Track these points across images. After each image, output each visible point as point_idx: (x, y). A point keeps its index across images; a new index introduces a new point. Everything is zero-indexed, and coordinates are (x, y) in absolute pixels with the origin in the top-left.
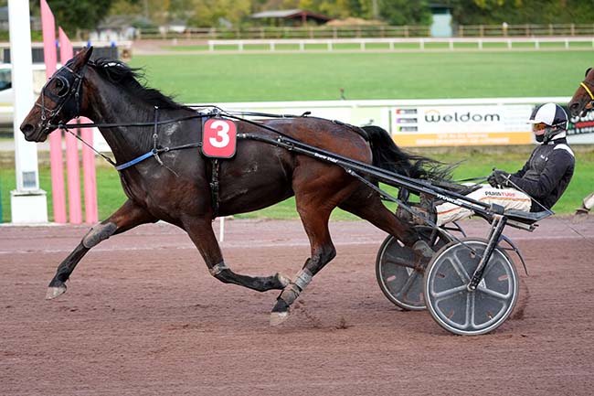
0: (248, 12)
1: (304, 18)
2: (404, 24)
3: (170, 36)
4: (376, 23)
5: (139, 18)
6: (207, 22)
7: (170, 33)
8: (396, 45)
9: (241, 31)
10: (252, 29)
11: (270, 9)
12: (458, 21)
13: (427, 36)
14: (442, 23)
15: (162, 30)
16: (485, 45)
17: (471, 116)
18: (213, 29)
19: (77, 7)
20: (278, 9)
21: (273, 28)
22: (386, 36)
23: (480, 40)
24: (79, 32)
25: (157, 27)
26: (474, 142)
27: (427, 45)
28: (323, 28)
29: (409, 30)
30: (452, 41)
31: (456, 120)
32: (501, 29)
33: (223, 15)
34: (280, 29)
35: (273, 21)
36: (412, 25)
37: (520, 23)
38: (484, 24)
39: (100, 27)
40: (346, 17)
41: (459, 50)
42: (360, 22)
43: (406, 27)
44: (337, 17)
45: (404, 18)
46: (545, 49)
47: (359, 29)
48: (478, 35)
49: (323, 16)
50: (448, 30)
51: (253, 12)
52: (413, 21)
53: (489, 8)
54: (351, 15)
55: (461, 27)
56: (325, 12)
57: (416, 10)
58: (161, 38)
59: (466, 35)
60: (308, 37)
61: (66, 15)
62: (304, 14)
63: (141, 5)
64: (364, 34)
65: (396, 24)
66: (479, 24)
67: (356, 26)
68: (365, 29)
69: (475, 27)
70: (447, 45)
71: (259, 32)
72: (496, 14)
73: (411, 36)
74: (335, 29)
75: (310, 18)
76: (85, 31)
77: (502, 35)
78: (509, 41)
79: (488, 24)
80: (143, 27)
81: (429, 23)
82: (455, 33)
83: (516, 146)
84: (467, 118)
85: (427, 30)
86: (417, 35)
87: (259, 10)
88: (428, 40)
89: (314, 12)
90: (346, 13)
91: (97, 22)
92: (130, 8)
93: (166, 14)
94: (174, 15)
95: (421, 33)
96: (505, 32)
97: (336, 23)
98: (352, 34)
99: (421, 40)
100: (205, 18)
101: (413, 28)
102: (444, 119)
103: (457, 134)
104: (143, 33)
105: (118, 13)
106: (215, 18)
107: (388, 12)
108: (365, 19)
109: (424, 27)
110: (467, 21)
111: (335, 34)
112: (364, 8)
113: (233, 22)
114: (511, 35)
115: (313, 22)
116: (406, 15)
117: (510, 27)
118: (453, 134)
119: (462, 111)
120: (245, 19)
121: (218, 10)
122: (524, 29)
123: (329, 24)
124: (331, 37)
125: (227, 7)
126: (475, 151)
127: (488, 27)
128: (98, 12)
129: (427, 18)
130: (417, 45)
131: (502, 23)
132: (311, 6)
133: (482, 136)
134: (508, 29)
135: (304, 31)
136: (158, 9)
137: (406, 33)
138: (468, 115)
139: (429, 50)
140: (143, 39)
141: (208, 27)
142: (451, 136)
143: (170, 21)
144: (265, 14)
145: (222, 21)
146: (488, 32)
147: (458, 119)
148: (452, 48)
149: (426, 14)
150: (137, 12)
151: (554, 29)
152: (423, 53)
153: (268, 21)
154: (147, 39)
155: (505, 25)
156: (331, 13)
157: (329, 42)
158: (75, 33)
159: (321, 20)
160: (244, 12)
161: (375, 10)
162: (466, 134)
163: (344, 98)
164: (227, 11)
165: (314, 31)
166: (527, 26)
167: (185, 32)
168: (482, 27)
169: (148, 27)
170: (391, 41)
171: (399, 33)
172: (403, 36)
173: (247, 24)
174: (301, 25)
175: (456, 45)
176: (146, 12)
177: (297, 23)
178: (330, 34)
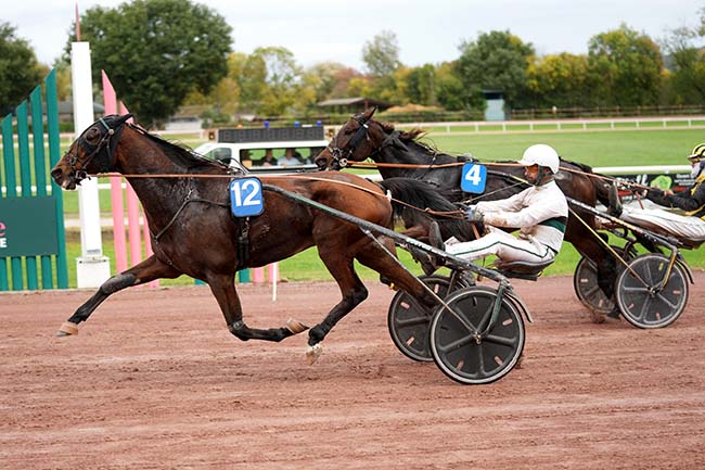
0: (314, 100)
1: (366, 104)
2: (462, 108)
4: (434, 108)
5: (210, 108)
6: (275, 111)
7: (240, 121)
8: (452, 128)
11: (333, 98)
12: (511, 106)
13: (481, 119)
14: (495, 107)
16: (535, 127)
18: (281, 117)
19: (154, 100)
20: (342, 97)
21: (337, 115)
22: (443, 120)
23: (531, 123)
24: (155, 121)
27: (481, 128)
28: (384, 114)
29: (464, 115)
30: (504, 123)
32: (551, 113)
33: (290, 104)
34: (343, 115)
35: (337, 108)
36: (467, 109)
37: (568, 107)
38: (535, 108)
39: (175, 117)
40: (407, 104)
41: (511, 132)
42: (419, 108)
43: (462, 112)
44: (399, 104)
45: (462, 104)
46: (591, 130)
47: (418, 114)
48: (529, 118)
49: (384, 102)
50: (502, 114)
51: (318, 101)
52: (469, 106)
53: (542, 92)
54: (412, 102)
55: (514, 111)
56: (386, 99)
57: (472, 95)
59: (518, 119)
62: (366, 101)
64: (423, 119)
65: (454, 109)
66: (530, 108)
67: (415, 111)
68: (423, 114)
69: (526, 111)
70: (500, 127)
72: (547, 98)
73: (466, 120)
75: (371, 104)
76: (161, 121)
77: (553, 118)
78: (559, 122)
79: (539, 108)
81: (482, 108)
82: (507, 117)
85: (482, 114)
86: (472, 119)
87: (324, 99)
88: (482, 123)
89: (373, 98)
90: (407, 100)
91: (172, 113)
92: (204, 99)
93: (237, 104)
94: (244, 105)
95: (476, 117)
96: (555, 115)
97: (395, 109)
98: (410, 119)
99: (476, 124)
101: (468, 112)
105: (192, 104)
106: (282, 107)
107: (445, 97)
108: (425, 105)
109: (479, 111)
110: (520, 105)
112: (423, 96)
113: (299, 110)
114: (561, 118)
116: (464, 100)
117: (560, 110)
120: (311, 106)
121: (285, 100)
122: (573, 112)
123: (390, 110)
125: (294, 97)
127: (538, 110)
128: (174, 102)
129: (481, 103)
130: (472, 128)
131: (551, 108)
132: (372, 94)
134: (558, 112)
136: (229, 100)
137: (462, 117)
139: (483, 132)
140: (214, 126)
141: (277, 115)
143: (241, 110)
144: (329, 102)
145: (288, 109)
146: (538, 115)
148: (504, 131)
149: (480, 100)
150: (208, 103)
151: (601, 111)
152: (477, 136)
153: (332, 108)
154: (217, 127)
155: (555, 109)
156: (392, 100)
159: (382, 107)
160: (310, 101)
161: (433, 96)
164: (293, 100)
166: (575, 109)
167: (254, 120)
168: (532, 111)
169: (220, 116)
170: (448, 125)
171: (456, 117)
172: (459, 120)
173: (312, 112)
175: (508, 127)
177: (360, 110)
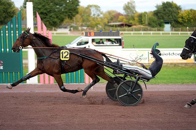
0: (107, 23)
1: (124, 25)
2: (156, 27)
3: (82, 30)
4: (147, 27)
5: (73, 24)
6: (94, 26)
7: (82, 29)
8: (153, 33)
9: (104, 29)
10: (108, 28)
11: (114, 22)
12: (173, 26)
13: (163, 31)
15: (80, 28)
16: (181, 34)
17: (174, 54)
19: (53, 21)
20: (116, 22)
21: (114, 28)
22: (150, 31)
23: (180, 32)
24: (53, 28)
25: (78, 27)
26: (175, 62)
27: (163, 34)
28: (130, 28)
29: (157, 29)
30: (170, 32)
31: (169, 55)
33: (99, 24)
34: (117, 28)
35: (114, 26)
36: (158, 27)
38: (181, 27)
39: (60, 27)
40: (138, 25)
42: (142, 26)
43: (156, 28)
44: (135, 25)
45: (156, 25)
47: (141, 28)
48: (179, 31)
50: (170, 29)
52: (159, 26)
53: (183, 22)
54: (139, 24)
55: (174, 28)
56: (131, 23)
57: (160, 23)
58: (79, 31)
59: (175, 31)
60: (126, 31)
61: (50, 23)
62: (124, 24)
63: (73, 21)
64: (143, 30)
65: (153, 27)
66: (179, 27)
67: (141, 27)
68: (143, 28)
69: (178, 28)
70: (169, 34)
71: (110, 29)
72: (185, 24)
73: (158, 31)
74: (134, 28)
75: (126, 25)
76: (55, 28)
77: (187, 31)
79: (182, 27)
80: (74, 27)
82: (172, 30)
83: (189, 63)
84: (173, 54)
85: (163, 29)
86: (160, 30)
87: (110, 22)
88: (163, 32)
89: (128, 23)
90: (138, 24)
91: (59, 25)
92: (70, 21)
93: (81, 23)
94: (84, 24)
95: (161, 30)
96: (188, 30)
97: (134, 27)
98: (139, 30)
99: (161, 32)
100: (93, 25)
101: (158, 28)
102: (166, 54)
103: (170, 59)
104: (73, 29)
105: (66, 22)
106: (96, 25)
107: (151, 23)
108: (144, 26)
109: (162, 28)
110: (176, 26)
111: (134, 30)
112: (143, 22)
113: (102, 26)
114: (189, 31)
115: (127, 26)
116: (156, 24)
117: (189, 28)
118: (169, 59)
119: (171, 52)
120: (106, 25)
121: (97, 22)
123: (132, 27)
124: (133, 31)
126: (175, 65)
127: (182, 28)
128: (60, 22)
129: (163, 25)
130: (160, 34)
131: (187, 27)
132: (127, 21)
133: (178, 60)
134: (189, 29)
135: (124, 29)
136: (78, 21)
137: (156, 30)
138: (173, 53)
139: (163, 35)
140: (73, 31)
141: (94, 27)
142: (168, 60)
143: (82, 26)
144: (112, 24)
145: (99, 26)
146: (182, 30)
147: (170, 54)
149: (163, 24)
150: (71, 23)
152: (161, 36)
154: (75, 31)
155: (188, 28)
156: (133, 24)
157: (132, 32)
158: (52, 28)
159: (129, 26)
160: (105, 23)
161: (147, 23)
162: (172, 59)
163: (134, 48)
164: (100, 22)
165: (127, 29)
167: (87, 29)
168: (180, 28)
169: (76, 27)
170: (151, 32)
172: (155, 31)
173: (106, 27)
174: (123, 27)
175: (172, 34)
176: (75, 23)
177: (122, 26)
178: (132, 30)
